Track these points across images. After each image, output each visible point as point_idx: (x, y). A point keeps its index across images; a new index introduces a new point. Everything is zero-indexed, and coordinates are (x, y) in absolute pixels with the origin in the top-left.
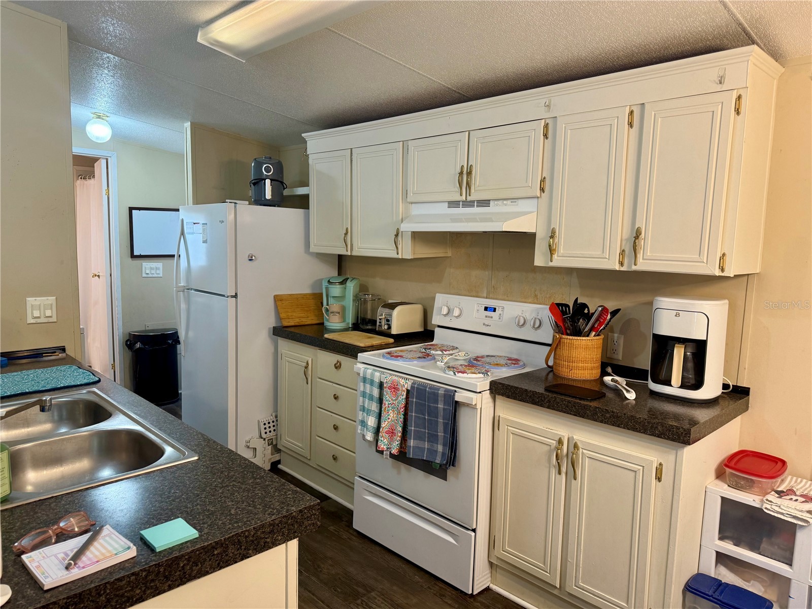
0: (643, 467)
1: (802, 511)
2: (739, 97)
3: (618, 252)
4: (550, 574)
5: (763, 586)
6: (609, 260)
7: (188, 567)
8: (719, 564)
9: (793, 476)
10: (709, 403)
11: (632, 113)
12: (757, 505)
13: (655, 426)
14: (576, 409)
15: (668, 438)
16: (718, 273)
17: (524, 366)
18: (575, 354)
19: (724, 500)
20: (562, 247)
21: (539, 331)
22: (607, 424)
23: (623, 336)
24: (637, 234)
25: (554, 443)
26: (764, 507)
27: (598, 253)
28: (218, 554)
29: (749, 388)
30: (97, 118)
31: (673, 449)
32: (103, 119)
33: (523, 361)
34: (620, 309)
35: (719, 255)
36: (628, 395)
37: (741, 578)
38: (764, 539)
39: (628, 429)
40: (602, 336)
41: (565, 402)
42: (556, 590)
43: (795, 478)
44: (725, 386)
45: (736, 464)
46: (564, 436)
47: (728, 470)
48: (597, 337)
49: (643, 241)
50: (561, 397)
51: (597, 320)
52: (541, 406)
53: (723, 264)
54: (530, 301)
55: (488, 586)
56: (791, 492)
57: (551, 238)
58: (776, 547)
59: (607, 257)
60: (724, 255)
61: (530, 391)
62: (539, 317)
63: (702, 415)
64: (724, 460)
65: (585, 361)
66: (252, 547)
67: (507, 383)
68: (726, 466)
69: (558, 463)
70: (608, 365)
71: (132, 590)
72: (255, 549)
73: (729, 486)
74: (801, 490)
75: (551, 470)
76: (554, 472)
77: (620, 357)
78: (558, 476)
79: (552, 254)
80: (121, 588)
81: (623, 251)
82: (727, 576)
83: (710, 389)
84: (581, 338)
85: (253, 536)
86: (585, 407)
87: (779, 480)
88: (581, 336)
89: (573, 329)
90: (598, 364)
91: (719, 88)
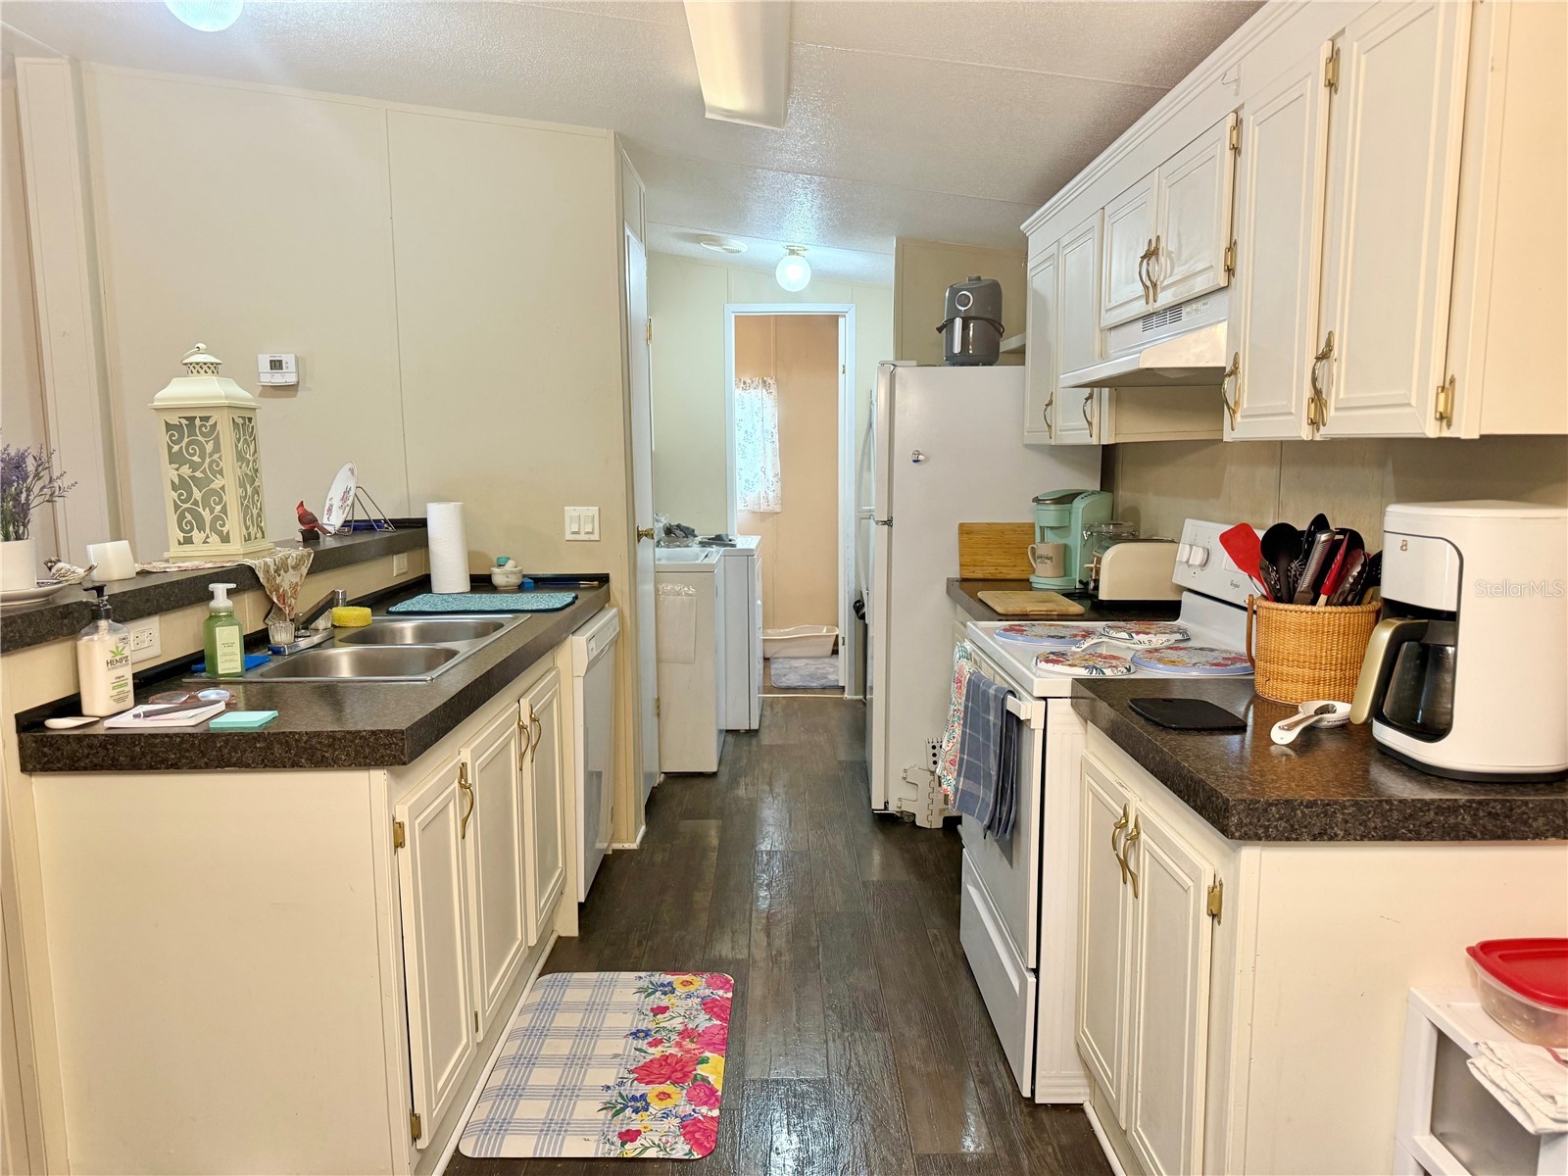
0: (1194, 881)
3: (1306, 396)
6: (1295, 417)
7: (226, 751)
11: (1336, 55)
13: (1197, 787)
15: (1209, 819)
16: (1433, 431)
18: (1274, 642)
25: (1121, 815)
28: (261, 748)
30: (789, 254)
32: (798, 254)
35: (1435, 382)
46: (1130, 802)
53: (1445, 407)
55: (1082, 1105)
59: (1293, 411)
60: (1451, 382)
66: (305, 756)
71: (166, 752)
72: (310, 760)
79: (1233, 414)
80: (156, 746)
85: (306, 742)
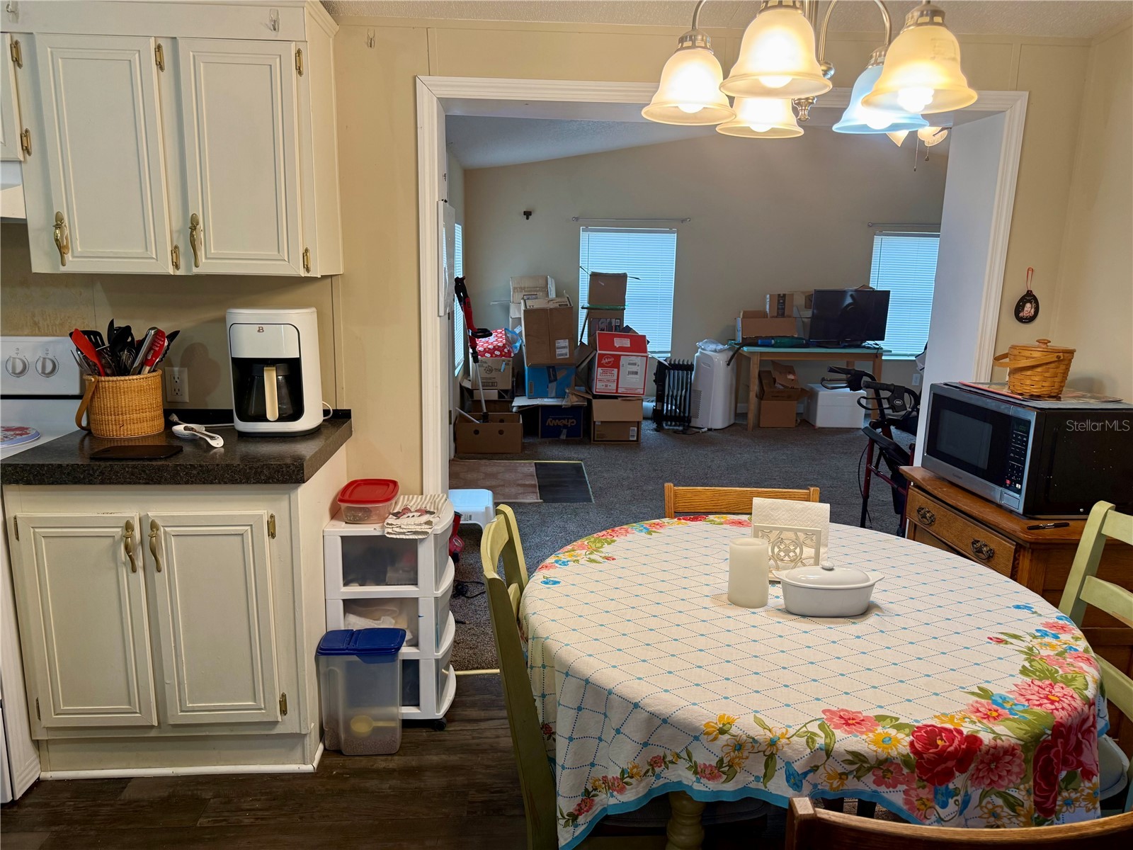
0: (251, 525)
1: (420, 524)
2: (299, 52)
3: (169, 249)
4: (140, 713)
5: (393, 618)
6: (157, 260)
8: (347, 614)
9: (404, 495)
10: (312, 433)
11: (159, 48)
12: (378, 533)
13: (259, 470)
14: (147, 474)
15: (278, 482)
16: (303, 273)
17: (38, 435)
18: (124, 401)
19: (345, 539)
20: (78, 242)
21: (53, 378)
22: (196, 483)
23: (186, 369)
24: (192, 224)
25: (118, 532)
26: (386, 532)
27: (139, 250)
29: (350, 410)
31: (286, 494)
33: (33, 429)
34: (179, 331)
35: (301, 251)
36: (213, 443)
37: (371, 619)
38: (389, 568)
39: (225, 483)
40: (159, 372)
41: (129, 468)
42: (154, 730)
43: (406, 497)
44: (326, 412)
45: (350, 496)
46: (133, 518)
47: (344, 505)
48: (154, 374)
49: (202, 233)
50: (121, 463)
51: (150, 349)
52: (90, 483)
53: (308, 262)
54: (26, 333)
55: (39, 778)
56: (406, 510)
57: (56, 228)
58: (401, 572)
59: (154, 257)
60: (306, 251)
61: (68, 465)
62: (50, 356)
63: (306, 449)
64: (337, 495)
65: (142, 410)
67: (21, 462)
68: (341, 501)
69: (130, 557)
70: (173, 411)
73: (346, 523)
74: (415, 506)
75: (119, 570)
76: (124, 572)
77: (187, 399)
78: (132, 575)
79: (62, 254)
81: (176, 247)
82: (358, 623)
83: (311, 418)
84: (131, 377)
86: (159, 469)
87: (393, 501)
88: (128, 375)
89: (115, 366)
90: (160, 412)
91: (272, 35)
